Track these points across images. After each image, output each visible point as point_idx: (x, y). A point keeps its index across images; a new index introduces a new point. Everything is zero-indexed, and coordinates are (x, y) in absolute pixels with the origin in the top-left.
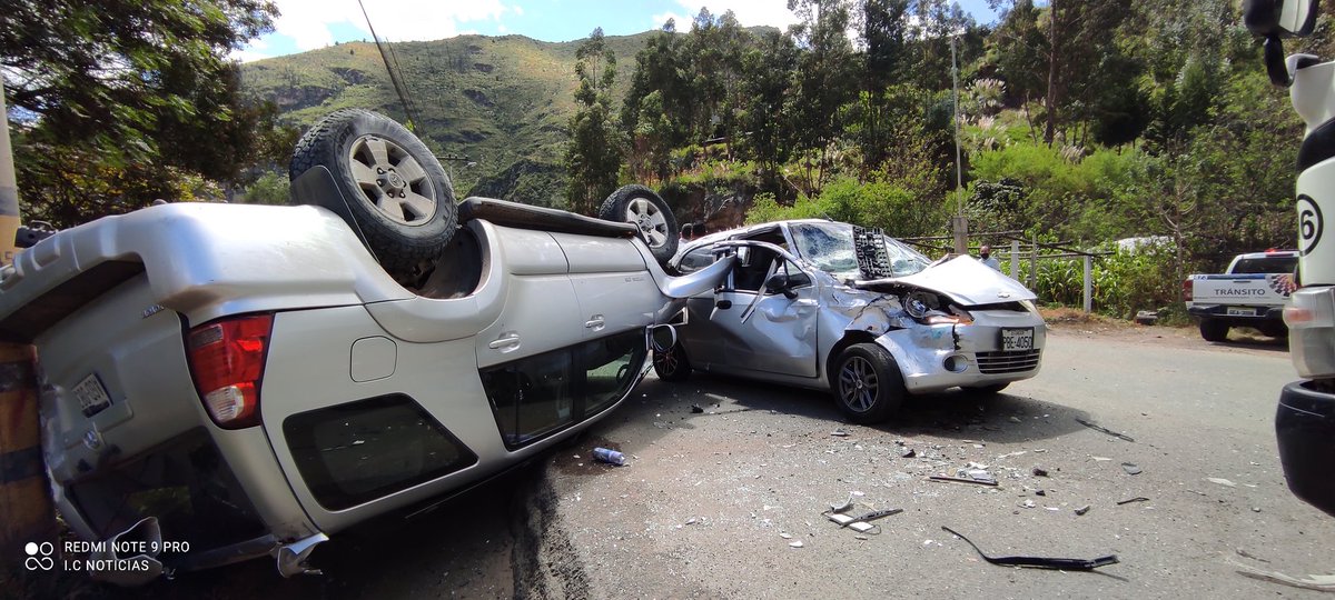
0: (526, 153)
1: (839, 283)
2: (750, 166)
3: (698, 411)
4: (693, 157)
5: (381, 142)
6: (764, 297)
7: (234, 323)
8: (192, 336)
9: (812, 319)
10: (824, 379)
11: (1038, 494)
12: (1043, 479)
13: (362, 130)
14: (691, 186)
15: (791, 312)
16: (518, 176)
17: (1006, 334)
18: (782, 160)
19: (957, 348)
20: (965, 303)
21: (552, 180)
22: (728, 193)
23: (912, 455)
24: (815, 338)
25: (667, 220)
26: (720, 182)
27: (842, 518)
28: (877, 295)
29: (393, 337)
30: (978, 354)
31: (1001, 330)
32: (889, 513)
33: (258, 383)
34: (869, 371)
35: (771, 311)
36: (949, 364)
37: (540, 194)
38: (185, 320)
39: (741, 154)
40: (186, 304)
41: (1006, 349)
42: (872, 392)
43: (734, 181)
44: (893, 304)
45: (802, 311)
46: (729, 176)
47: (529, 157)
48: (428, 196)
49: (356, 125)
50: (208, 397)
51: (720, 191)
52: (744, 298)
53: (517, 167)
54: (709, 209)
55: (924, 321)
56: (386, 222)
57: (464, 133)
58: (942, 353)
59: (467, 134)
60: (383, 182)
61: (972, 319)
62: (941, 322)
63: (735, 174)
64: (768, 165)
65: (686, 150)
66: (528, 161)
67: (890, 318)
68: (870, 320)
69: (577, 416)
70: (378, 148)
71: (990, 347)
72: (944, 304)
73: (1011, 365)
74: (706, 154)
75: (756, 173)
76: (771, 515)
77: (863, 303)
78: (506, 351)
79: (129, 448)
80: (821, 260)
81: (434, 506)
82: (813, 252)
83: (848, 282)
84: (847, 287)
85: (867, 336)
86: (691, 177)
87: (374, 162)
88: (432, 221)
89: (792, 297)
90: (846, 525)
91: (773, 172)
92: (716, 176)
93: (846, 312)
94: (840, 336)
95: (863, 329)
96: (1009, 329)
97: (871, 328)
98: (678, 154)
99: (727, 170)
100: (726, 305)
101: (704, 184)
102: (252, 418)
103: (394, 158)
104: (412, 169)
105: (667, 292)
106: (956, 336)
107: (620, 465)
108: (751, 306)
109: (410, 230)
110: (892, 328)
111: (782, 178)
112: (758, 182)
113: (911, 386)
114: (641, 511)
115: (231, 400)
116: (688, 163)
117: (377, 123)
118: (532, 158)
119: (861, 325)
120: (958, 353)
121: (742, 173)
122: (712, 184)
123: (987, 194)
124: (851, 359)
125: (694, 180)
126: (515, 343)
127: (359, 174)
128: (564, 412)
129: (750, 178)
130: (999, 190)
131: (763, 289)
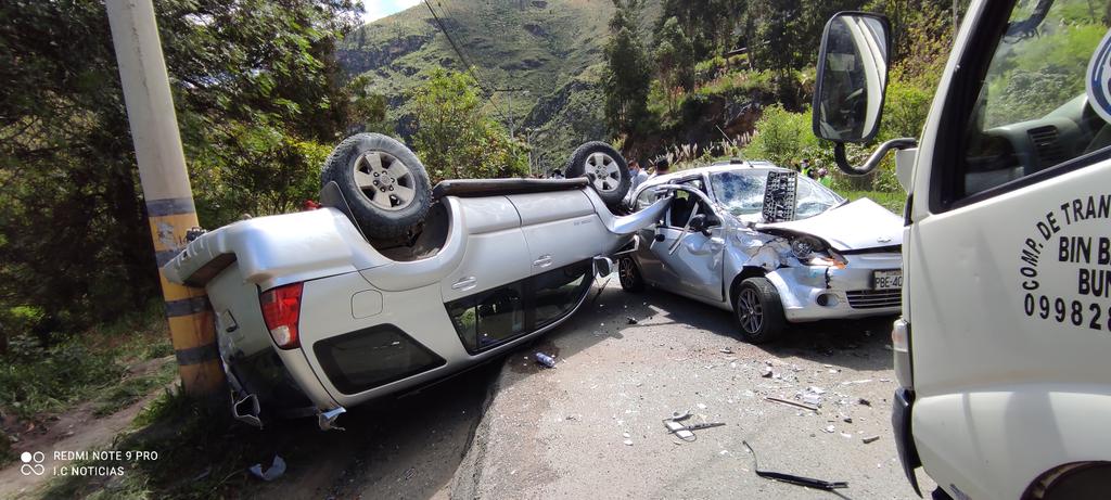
0: (576, 74)
1: (742, 226)
2: (768, 74)
3: (632, 323)
4: (716, 68)
5: (377, 154)
6: (688, 234)
7: (283, 290)
8: (264, 296)
9: (720, 255)
10: (728, 304)
11: (846, 421)
12: (865, 407)
13: (362, 149)
14: (712, 96)
15: (706, 247)
16: (569, 94)
17: (878, 275)
18: (800, 65)
19: (828, 287)
20: (841, 248)
21: (598, 96)
22: (747, 100)
23: (769, 375)
24: (721, 269)
25: (620, 167)
26: (738, 91)
27: (674, 426)
28: (771, 237)
29: (379, 290)
30: (848, 293)
31: (873, 272)
32: (713, 425)
33: (297, 324)
34: (757, 302)
35: (692, 245)
36: (822, 300)
37: (588, 108)
38: (259, 287)
39: (760, 63)
40: (259, 280)
41: (878, 287)
42: (759, 317)
43: (752, 90)
44: (783, 245)
45: (713, 247)
46: (747, 85)
47: (578, 78)
48: (410, 187)
49: (358, 147)
50: (272, 332)
51: (738, 99)
52: (674, 233)
53: (568, 87)
54: (729, 116)
55: (805, 262)
56: (378, 211)
57: (526, 61)
58: (816, 291)
59: (528, 62)
60: (377, 183)
61: (846, 263)
62: (819, 263)
63: (754, 83)
64: (785, 70)
65: (711, 62)
66: (578, 81)
67: (780, 257)
68: (766, 258)
69: (528, 329)
70: (374, 159)
71: (862, 285)
72: (823, 248)
73: (888, 301)
74: (728, 64)
75: (773, 80)
76: (627, 418)
77: (759, 243)
78: (465, 290)
79: (248, 352)
80: (735, 203)
81: (417, 392)
82: (729, 196)
83: (751, 225)
84: (749, 229)
85: (759, 272)
86: (714, 88)
87: (371, 170)
88: (411, 205)
89: (708, 235)
90: (674, 432)
91: (791, 77)
92: (735, 85)
93: (745, 251)
94: (739, 270)
95: (758, 265)
96: (883, 271)
97: (765, 265)
98: (701, 67)
99: (746, 79)
100: (661, 238)
101: (724, 94)
102: (295, 344)
103: (386, 163)
104: (399, 168)
105: (611, 229)
106: (827, 278)
107: (549, 367)
108: (677, 240)
109: (394, 214)
110: (782, 266)
111: (799, 84)
112: (776, 89)
113: (789, 316)
114: (544, 405)
115: (284, 334)
116: (710, 76)
117: (373, 141)
118: (581, 78)
119: (755, 262)
120: (829, 291)
121: (760, 81)
122: (732, 93)
123: (1024, 84)
124: (744, 291)
125: (715, 91)
126: (473, 283)
127: (360, 180)
128: (517, 327)
129: (766, 85)
130: (1037, 79)
131: (687, 227)
